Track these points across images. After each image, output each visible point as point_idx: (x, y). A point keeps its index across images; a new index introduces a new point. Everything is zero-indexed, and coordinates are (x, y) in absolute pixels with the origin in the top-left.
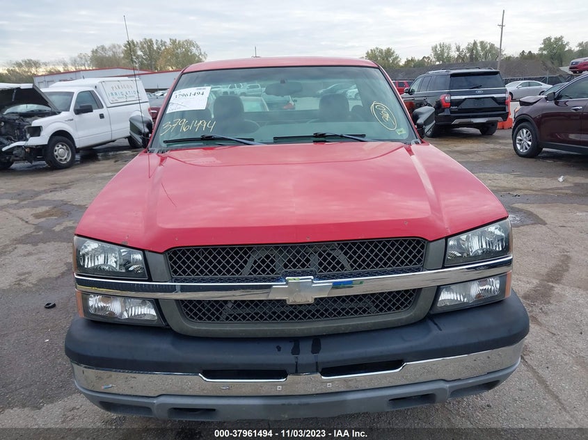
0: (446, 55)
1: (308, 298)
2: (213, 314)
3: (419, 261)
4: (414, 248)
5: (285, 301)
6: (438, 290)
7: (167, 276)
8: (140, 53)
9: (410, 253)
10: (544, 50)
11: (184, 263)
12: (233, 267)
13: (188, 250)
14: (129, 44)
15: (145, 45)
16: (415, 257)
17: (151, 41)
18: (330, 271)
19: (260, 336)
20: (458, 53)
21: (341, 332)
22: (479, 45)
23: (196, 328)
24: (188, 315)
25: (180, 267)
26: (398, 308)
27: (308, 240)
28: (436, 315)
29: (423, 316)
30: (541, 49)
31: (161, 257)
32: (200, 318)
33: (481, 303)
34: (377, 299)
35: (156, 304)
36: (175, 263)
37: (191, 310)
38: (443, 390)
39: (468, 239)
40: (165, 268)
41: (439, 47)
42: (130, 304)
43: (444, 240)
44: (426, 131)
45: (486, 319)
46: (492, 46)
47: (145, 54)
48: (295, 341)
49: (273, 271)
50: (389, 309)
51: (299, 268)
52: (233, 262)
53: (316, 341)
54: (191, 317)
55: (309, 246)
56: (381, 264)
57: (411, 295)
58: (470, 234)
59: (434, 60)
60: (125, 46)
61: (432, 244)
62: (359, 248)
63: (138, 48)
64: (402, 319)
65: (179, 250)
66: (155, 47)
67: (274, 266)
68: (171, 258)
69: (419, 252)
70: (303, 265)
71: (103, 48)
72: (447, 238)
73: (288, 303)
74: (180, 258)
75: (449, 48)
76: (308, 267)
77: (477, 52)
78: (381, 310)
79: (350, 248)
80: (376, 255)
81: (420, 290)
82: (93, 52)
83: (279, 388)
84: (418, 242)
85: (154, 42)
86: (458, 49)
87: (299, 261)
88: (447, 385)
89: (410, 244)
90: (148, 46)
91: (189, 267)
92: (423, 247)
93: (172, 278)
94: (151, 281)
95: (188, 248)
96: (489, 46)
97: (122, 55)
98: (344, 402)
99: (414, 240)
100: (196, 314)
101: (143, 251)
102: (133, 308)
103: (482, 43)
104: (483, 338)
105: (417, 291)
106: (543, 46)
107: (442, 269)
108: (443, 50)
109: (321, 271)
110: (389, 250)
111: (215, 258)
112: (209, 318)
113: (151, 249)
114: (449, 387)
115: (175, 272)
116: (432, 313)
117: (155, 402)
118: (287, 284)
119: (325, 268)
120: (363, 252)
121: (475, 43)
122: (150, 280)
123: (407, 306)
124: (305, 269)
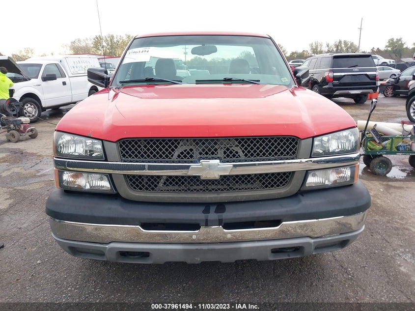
0: (319, 49)
1: (215, 175)
2: (150, 186)
3: (294, 153)
4: (291, 144)
5: (199, 177)
6: (307, 173)
7: (118, 158)
8: (104, 44)
9: (288, 147)
10: (389, 47)
11: (130, 149)
12: (164, 153)
13: (133, 141)
14: (97, 38)
15: (108, 39)
16: (291, 150)
17: (113, 36)
18: (231, 158)
19: (182, 201)
20: (328, 48)
21: (238, 200)
22: (343, 43)
23: (137, 195)
24: (132, 186)
25: (127, 152)
26: (278, 186)
27: (217, 135)
28: (305, 192)
29: (295, 192)
30: (386, 46)
31: (114, 145)
32: (141, 189)
33: (337, 185)
34: (264, 178)
35: (110, 178)
36: (124, 149)
37: (134, 183)
38: (309, 243)
39: (328, 140)
40: (117, 152)
41: (314, 44)
42: (91, 178)
43: (311, 139)
44: (302, 82)
45: (340, 195)
46: (352, 44)
47: (108, 45)
48: (206, 206)
49: (191, 156)
50: (272, 186)
51: (210, 155)
52: (164, 150)
53: (221, 206)
54: (134, 188)
55: (217, 140)
56: (267, 154)
57: (287, 177)
58: (330, 136)
59: (311, 52)
60: (94, 39)
61: (303, 141)
62: (252, 142)
63: (103, 41)
64: (281, 193)
65: (127, 141)
66: (115, 40)
67: (193, 153)
68: (121, 146)
69: (294, 147)
70: (213, 153)
71: (79, 40)
72: (313, 137)
73: (201, 178)
74: (127, 146)
75: (321, 45)
76: (216, 155)
77: (341, 47)
78: (266, 186)
79: (246, 142)
80: (264, 148)
81: (294, 172)
82: (72, 43)
83: (194, 237)
84: (293, 140)
85: (115, 37)
86: (328, 46)
87: (209, 150)
88: (312, 241)
89: (287, 140)
90: (111, 39)
91: (133, 153)
92: (296, 143)
93: (122, 160)
94: (108, 161)
95: (133, 139)
96: (350, 44)
97: (92, 46)
98: (240, 248)
99: (290, 138)
100: (137, 186)
101: (102, 140)
102: (94, 181)
103: (345, 42)
104: (338, 207)
105: (292, 173)
106: (388, 44)
107: (310, 158)
108: (317, 46)
109: (225, 158)
110: (273, 144)
111: (152, 146)
112: (147, 189)
113: (108, 139)
114: (314, 242)
115: (124, 156)
116: (302, 189)
117: (107, 246)
118: (202, 165)
119: (228, 156)
120: (255, 145)
121: (340, 42)
122: (106, 160)
123: (284, 185)
124: (214, 155)
